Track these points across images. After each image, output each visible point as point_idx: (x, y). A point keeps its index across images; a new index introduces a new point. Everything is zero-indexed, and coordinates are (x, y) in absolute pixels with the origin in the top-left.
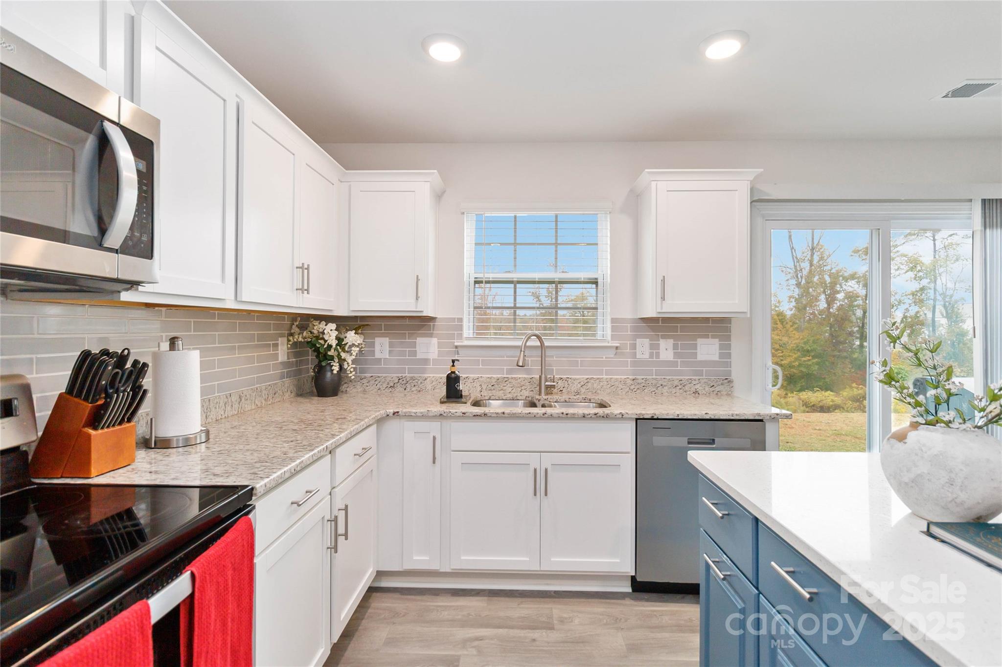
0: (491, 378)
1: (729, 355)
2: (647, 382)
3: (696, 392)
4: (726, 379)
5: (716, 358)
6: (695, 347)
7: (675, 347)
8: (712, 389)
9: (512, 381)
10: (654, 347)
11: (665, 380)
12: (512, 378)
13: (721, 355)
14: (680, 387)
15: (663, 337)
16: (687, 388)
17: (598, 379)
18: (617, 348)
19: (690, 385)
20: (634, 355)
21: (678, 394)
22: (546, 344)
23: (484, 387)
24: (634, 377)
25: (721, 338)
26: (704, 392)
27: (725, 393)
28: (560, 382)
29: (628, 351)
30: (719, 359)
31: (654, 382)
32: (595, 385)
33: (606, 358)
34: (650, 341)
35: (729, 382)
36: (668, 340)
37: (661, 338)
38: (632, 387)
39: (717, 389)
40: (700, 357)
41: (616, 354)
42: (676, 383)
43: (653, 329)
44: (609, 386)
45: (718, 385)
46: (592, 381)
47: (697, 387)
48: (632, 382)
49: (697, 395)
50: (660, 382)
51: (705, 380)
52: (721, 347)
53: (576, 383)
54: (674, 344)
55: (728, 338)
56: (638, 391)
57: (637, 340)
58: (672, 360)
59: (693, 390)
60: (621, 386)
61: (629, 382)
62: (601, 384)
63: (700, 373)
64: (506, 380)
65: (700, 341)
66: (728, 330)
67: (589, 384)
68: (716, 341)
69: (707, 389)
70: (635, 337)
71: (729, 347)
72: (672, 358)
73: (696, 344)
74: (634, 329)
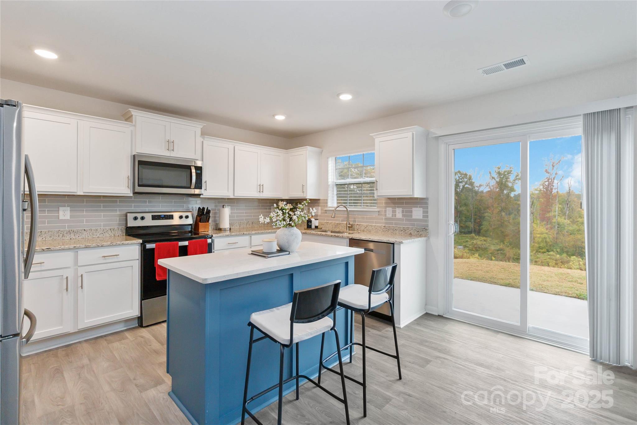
0: (335, 223)
1: (427, 217)
2: (390, 228)
3: (411, 234)
4: (425, 228)
5: (421, 217)
6: (411, 212)
7: (403, 212)
8: (418, 233)
9: (342, 224)
10: (394, 212)
11: (397, 227)
12: (342, 223)
13: (424, 216)
14: (403, 231)
15: (398, 207)
16: (406, 232)
17: (371, 225)
18: (379, 212)
19: (407, 230)
20: (386, 215)
21: (402, 234)
22: (349, 209)
23: (333, 226)
24: (384, 225)
25: (423, 208)
26: (414, 234)
27: (424, 235)
28: (357, 226)
29: (383, 213)
30: (423, 218)
31: (393, 228)
32: (370, 228)
33: (375, 216)
34: (392, 209)
35: (426, 230)
36: (400, 208)
37: (397, 208)
38: (384, 230)
39: (420, 233)
40: (414, 217)
41: (378, 215)
42: (402, 229)
43: (394, 203)
44: (375, 229)
45: (421, 231)
46: (369, 226)
47: (411, 231)
48: (383, 228)
49: (411, 235)
50: (395, 228)
51: (415, 228)
52: (424, 212)
53: (363, 226)
54: (402, 210)
55: (427, 208)
56: (386, 232)
57: (387, 208)
58: (401, 218)
59: (409, 233)
60: (379, 229)
61: (383, 227)
62: (372, 228)
63: (413, 225)
64: (340, 224)
65: (414, 209)
66: (427, 203)
67: (368, 227)
68: (421, 209)
69: (416, 233)
70: (386, 207)
71: (427, 212)
72: (401, 217)
73: (412, 211)
74: (386, 203)
